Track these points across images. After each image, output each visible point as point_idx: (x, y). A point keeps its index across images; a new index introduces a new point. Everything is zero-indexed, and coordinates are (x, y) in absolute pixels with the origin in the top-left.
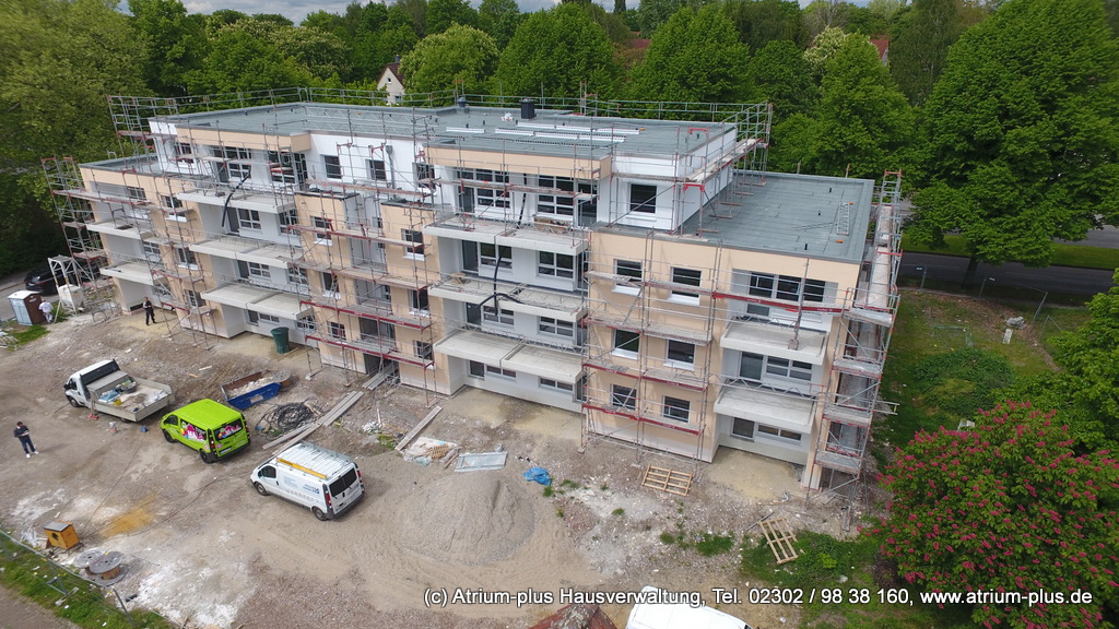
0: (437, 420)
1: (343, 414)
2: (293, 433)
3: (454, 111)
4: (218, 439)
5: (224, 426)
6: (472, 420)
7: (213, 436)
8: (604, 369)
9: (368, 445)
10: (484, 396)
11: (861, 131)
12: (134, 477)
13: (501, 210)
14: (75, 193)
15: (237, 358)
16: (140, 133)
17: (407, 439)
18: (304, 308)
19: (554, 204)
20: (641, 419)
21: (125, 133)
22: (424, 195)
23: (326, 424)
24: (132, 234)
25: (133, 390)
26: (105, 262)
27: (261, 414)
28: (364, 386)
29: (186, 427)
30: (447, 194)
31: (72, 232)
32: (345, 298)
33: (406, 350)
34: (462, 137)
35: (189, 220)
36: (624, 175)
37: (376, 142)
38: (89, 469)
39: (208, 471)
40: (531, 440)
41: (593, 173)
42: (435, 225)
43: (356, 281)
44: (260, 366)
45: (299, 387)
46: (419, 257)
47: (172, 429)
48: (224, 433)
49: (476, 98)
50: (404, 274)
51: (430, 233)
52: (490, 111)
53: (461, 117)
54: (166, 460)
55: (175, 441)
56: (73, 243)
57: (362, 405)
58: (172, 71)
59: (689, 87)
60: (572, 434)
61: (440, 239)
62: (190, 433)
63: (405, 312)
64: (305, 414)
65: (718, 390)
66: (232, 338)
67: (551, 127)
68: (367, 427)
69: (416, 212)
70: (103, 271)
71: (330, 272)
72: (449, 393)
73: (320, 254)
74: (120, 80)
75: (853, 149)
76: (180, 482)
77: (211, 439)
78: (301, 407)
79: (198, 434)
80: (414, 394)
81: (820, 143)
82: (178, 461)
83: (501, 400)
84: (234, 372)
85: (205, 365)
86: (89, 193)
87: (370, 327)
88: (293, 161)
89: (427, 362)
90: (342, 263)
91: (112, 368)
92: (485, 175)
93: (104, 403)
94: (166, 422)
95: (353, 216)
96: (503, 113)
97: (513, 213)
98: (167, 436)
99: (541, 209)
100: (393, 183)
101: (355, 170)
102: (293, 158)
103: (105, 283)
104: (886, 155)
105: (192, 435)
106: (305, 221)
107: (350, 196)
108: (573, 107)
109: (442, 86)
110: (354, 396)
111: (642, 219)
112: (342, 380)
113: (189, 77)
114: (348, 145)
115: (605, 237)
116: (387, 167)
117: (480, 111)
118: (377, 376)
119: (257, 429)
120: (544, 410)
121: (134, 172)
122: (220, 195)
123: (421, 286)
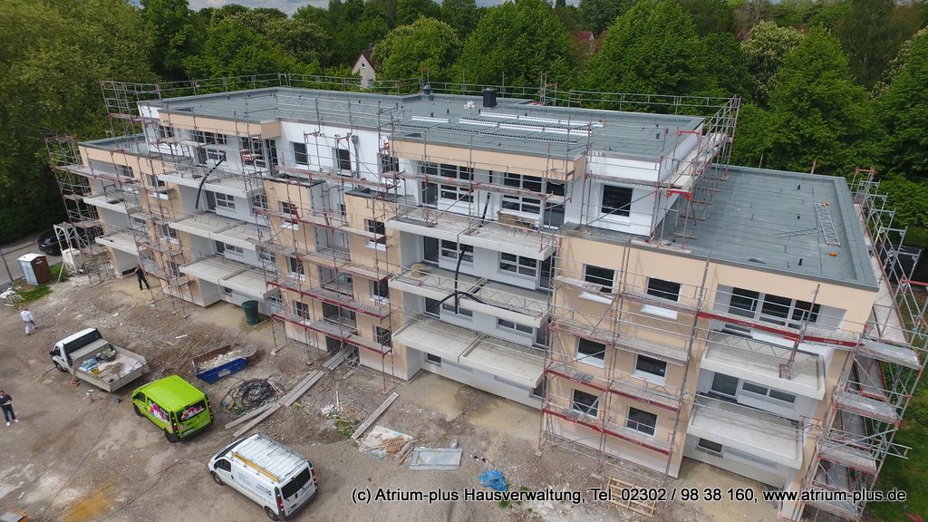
0: (394, 407)
1: (304, 394)
2: (254, 412)
3: (419, 98)
4: (180, 421)
5: (187, 408)
6: (427, 410)
7: (177, 417)
8: (568, 378)
9: (325, 431)
10: (440, 383)
11: (820, 124)
12: (101, 453)
13: (466, 204)
14: (73, 168)
15: (210, 327)
16: (128, 116)
17: (363, 427)
18: (271, 288)
19: (520, 202)
20: (605, 431)
21: (116, 116)
22: (388, 187)
23: (287, 404)
24: (120, 208)
25: (113, 358)
26: (98, 231)
27: (227, 391)
28: (325, 365)
29: (152, 405)
30: (411, 188)
31: (71, 204)
32: (309, 281)
33: (366, 336)
34: (427, 127)
35: (170, 199)
36: (600, 177)
37: (343, 132)
38: (61, 443)
39: (171, 452)
40: (486, 437)
41: (568, 175)
42: (397, 218)
43: (321, 268)
44: (231, 337)
45: (264, 362)
46: (381, 247)
47: (140, 404)
48: (187, 415)
49: (440, 85)
50: (365, 263)
51: (392, 226)
52: (453, 99)
53: (425, 104)
54: (133, 436)
55: (143, 416)
56: (73, 214)
57: (322, 386)
58: (174, 57)
59: (646, 78)
60: (528, 433)
61: (403, 234)
62: (155, 412)
63: (367, 300)
64: (268, 392)
65: (690, 407)
66: (208, 307)
67: (514, 117)
68: (326, 410)
69: (379, 204)
70: (98, 240)
71: (294, 257)
72: (406, 379)
73: (285, 236)
74: (128, 64)
75: (810, 142)
76: (143, 462)
77: (173, 422)
78: (265, 384)
79: (162, 414)
80: (372, 378)
81: (776, 135)
82: (146, 438)
83: (456, 388)
84: (207, 342)
85: (182, 333)
86: (85, 170)
87: (331, 311)
88: (265, 149)
89: (386, 349)
90: (307, 247)
91: (95, 336)
92: (449, 171)
93: (84, 371)
94: (135, 398)
95: (318, 205)
96: (466, 101)
97: (476, 208)
98: (136, 409)
99: (505, 205)
100: (358, 172)
101: (321, 158)
102: (264, 144)
103: (100, 250)
104: (842, 148)
105: (157, 414)
106: (274, 206)
107: (316, 183)
108: (532, 95)
109: (409, 73)
110: (315, 376)
111: (615, 222)
112: (304, 358)
113: (189, 63)
114: (316, 134)
115: (575, 241)
116: (353, 158)
117: (444, 98)
118: (338, 355)
119: (222, 404)
120: (500, 402)
121: (122, 152)
122: (196, 177)
123: (381, 277)
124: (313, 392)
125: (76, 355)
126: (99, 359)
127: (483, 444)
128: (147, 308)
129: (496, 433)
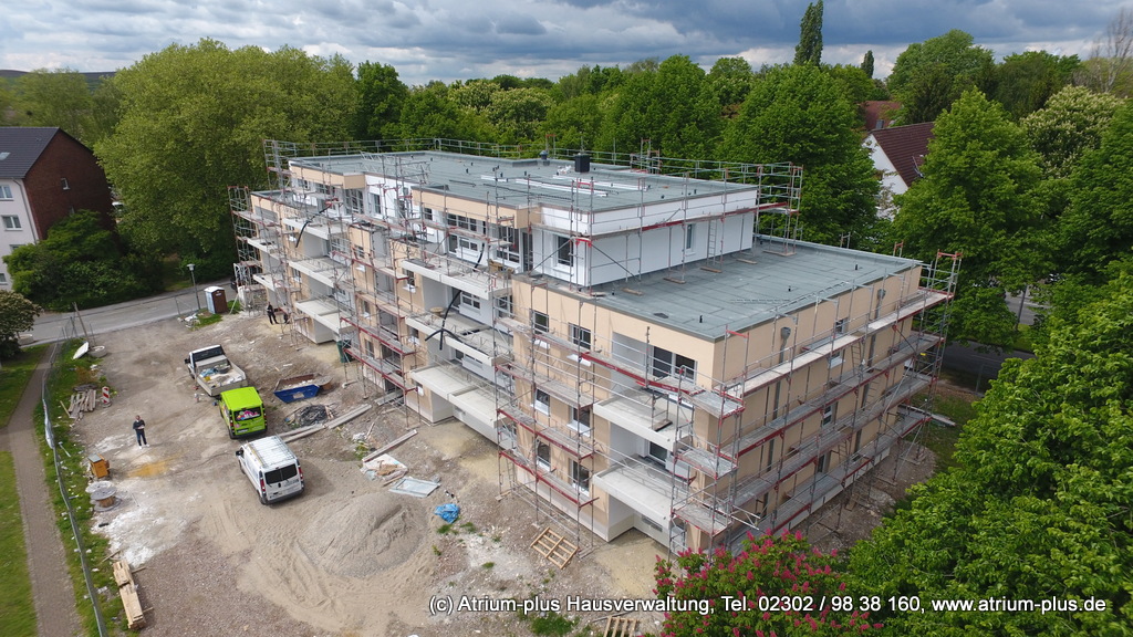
1: (347, 421)
2: (303, 429)
3: (536, 163)
5: (244, 410)
7: (235, 417)
8: (512, 418)
9: (346, 451)
10: (462, 430)
12: (181, 437)
14: (246, 214)
15: (313, 360)
17: (375, 453)
18: (344, 323)
20: (538, 477)
23: (331, 427)
25: (225, 371)
27: (295, 409)
28: (377, 400)
32: (373, 319)
39: (227, 445)
40: (466, 478)
42: (410, 260)
45: (333, 392)
46: (413, 289)
48: (243, 416)
54: (209, 429)
57: (365, 417)
64: (322, 416)
68: (357, 436)
72: (432, 420)
76: (204, 448)
77: (231, 418)
78: (324, 410)
82: (215, 432)
83: (471, 436)
85: (290, 362)
86: (252, 216)
87: (385, 351)
91: (218, 351)
92: (464, 222)
93: (201, 377)
95: (380, 248)
99: (499, 254)
101: (388, 209)
107: (377, 231)
110: (364, 408)
111: (565, 272)
112: (365, 392)
115: (523, 286)
118: (389, 395)
119: (283, 419)
123: (403, 315)
124: (356, 421)
125: (199, 364)
126: (215, 371)
127: (461, 483)
128: (275, 339)
129: (476, 476)
